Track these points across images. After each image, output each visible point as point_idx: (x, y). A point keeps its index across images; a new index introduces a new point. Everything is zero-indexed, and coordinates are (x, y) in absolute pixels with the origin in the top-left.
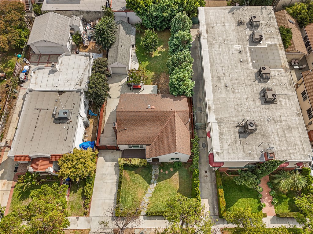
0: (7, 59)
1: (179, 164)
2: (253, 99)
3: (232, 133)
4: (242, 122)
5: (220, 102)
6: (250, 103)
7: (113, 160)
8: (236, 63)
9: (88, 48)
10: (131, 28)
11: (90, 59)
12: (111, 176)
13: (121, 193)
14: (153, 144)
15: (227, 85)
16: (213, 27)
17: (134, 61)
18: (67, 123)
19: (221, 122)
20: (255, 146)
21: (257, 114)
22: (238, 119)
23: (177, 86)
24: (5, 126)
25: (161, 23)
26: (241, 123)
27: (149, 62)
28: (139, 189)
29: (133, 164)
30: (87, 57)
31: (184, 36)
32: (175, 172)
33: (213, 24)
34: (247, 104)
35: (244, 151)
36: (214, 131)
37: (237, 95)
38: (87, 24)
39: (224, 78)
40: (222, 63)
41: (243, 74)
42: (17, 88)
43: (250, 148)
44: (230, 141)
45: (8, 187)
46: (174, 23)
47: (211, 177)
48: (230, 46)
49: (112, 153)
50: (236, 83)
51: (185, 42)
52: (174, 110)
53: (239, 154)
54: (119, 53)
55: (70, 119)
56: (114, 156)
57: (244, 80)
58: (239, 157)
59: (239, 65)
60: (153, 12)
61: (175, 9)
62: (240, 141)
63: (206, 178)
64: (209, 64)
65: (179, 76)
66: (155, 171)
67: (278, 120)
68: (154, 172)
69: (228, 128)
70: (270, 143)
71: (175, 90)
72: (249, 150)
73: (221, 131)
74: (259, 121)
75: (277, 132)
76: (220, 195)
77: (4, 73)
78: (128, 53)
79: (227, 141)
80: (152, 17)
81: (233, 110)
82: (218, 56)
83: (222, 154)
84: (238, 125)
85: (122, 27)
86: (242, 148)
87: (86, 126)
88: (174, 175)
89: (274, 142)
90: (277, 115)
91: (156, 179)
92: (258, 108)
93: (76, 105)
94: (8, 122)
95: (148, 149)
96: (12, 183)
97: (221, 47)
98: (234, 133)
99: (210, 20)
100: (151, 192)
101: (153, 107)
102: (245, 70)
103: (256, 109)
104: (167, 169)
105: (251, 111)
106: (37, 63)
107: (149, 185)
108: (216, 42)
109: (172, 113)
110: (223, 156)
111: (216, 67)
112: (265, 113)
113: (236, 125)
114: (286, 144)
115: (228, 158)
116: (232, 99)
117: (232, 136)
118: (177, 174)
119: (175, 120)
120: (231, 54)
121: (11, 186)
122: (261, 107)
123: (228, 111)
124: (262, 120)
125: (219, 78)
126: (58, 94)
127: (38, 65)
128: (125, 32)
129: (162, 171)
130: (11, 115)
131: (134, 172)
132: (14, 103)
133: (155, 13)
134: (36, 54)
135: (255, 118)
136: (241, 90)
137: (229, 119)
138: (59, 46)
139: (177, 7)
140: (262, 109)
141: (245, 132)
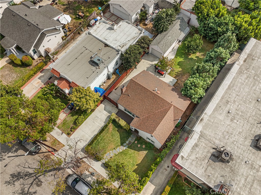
0: (92, 6)
1: (151, 146)
2: (246, 137)
3: (206, 150)
4: (222, 148)
5: (214, 121)
6: (240, 138)
7: (109, 112)
8: (252, 99)
9: (146, 26)
10: (186, 27)
11: (141, 33)
12: (101, 121)
13: (99, 137)
14: (141, 118)
15: (230, 112)
16: (253, 59)
17: (173, 53)
18: (96, 68)
19: (203, 136)
20: (219, 174)
21: (240, 151)
22: (219, 144)
23: (189, 88)
24: (62, 48)
25: (213, 35)
26: (220, 148)
27: (183, 60)
28: (112, 143)
29: (119, 123)
30: (140, 31)
31: (221, 53)
32: (145, 150)
33: (255, 57)
34: (236, 137)
35: (205, 171)
36: (192, 139)
37: (233, 125)
38: (157, 9)
39: (232, 105)
40: (239, 92)
41: (252, 112)
42: (85, 28)
43: (213, 172)
44: (200, 155)
45: (39, 86)
46: (221, 40)
47: (169, 173)
48: (257, 83)
49: (112, 106)
50: (240, 115)
51: (220, 59)
52: (172, 104)
53: (200, 170)
54: (163, 40)
55: (100, 66)
56: (112, 110)
57: (250, 117)
58: (198, 172)
59: (254, 102)
60: (211, 23)
61: (230, 29)
62: (208, 161)
63: (165, 170)
64: (227, 87)
65: (194, 81)
66: (132, 139)
67: (256, 168)
68: (130, 139)
69: (205, 144)
70: (234, 180)
71: (185, 90)
72: (211, 173)
73: (198, 144)
74: (238, 157)
75: (247, 177)
76: (165, 190)
77: (84, 15)
78: (170, 44)
79: (197, 154)
80: (208, 27)
81: (220, 134)
82: (240, 85)
83: (185, 161)
84: (216, 147)
85: (179, 23)
86: (206, 167)
87: (108, 78)
88: (142, 152)
89: (238, 182)
90: (258, 163)
91: (128, 144)
92: (244, 147)
93: (110, 59)
94: (66, 47)
95: (135, 119)
96: (42, 85)
97: (248, 79)
98: (208, 152)
99: (254, 52)
100: (119, 152)
101: (159, 92)
102: (256, 109)
103: (242, 146)
104: (141, 144)
105: (237, 145)
106: (107, 19)
107: (121, 145)
108: (247, 72)
109: (170, 105)
110: (185, 163)
111: (232, 92)
112: (247, 155)
113: (214, 147)
114: (248, 192)
115: (188, 166)
116: (226, 125)
117: (204, 152)
118: (145, 152)
119: (168, 112)
120: (253, 89)
121: (41, 86)
122: (248, 148)
123: (216, 132)
124: (241, 158)
125: (228, 102)
126: (104, 45)
127: (107, 20)
128: (179, 27)
129: (136, 142)
130: (70, 43)
131: (117, 129)
132: (77, 37)
133: (212, 24)
134: (111, 13)
135: (235, 152)
136: (240, 123)
137: (211, 139)
138: (128, 14)
139: (233, 29)
140: (247, 149)
141: (217, 157)
